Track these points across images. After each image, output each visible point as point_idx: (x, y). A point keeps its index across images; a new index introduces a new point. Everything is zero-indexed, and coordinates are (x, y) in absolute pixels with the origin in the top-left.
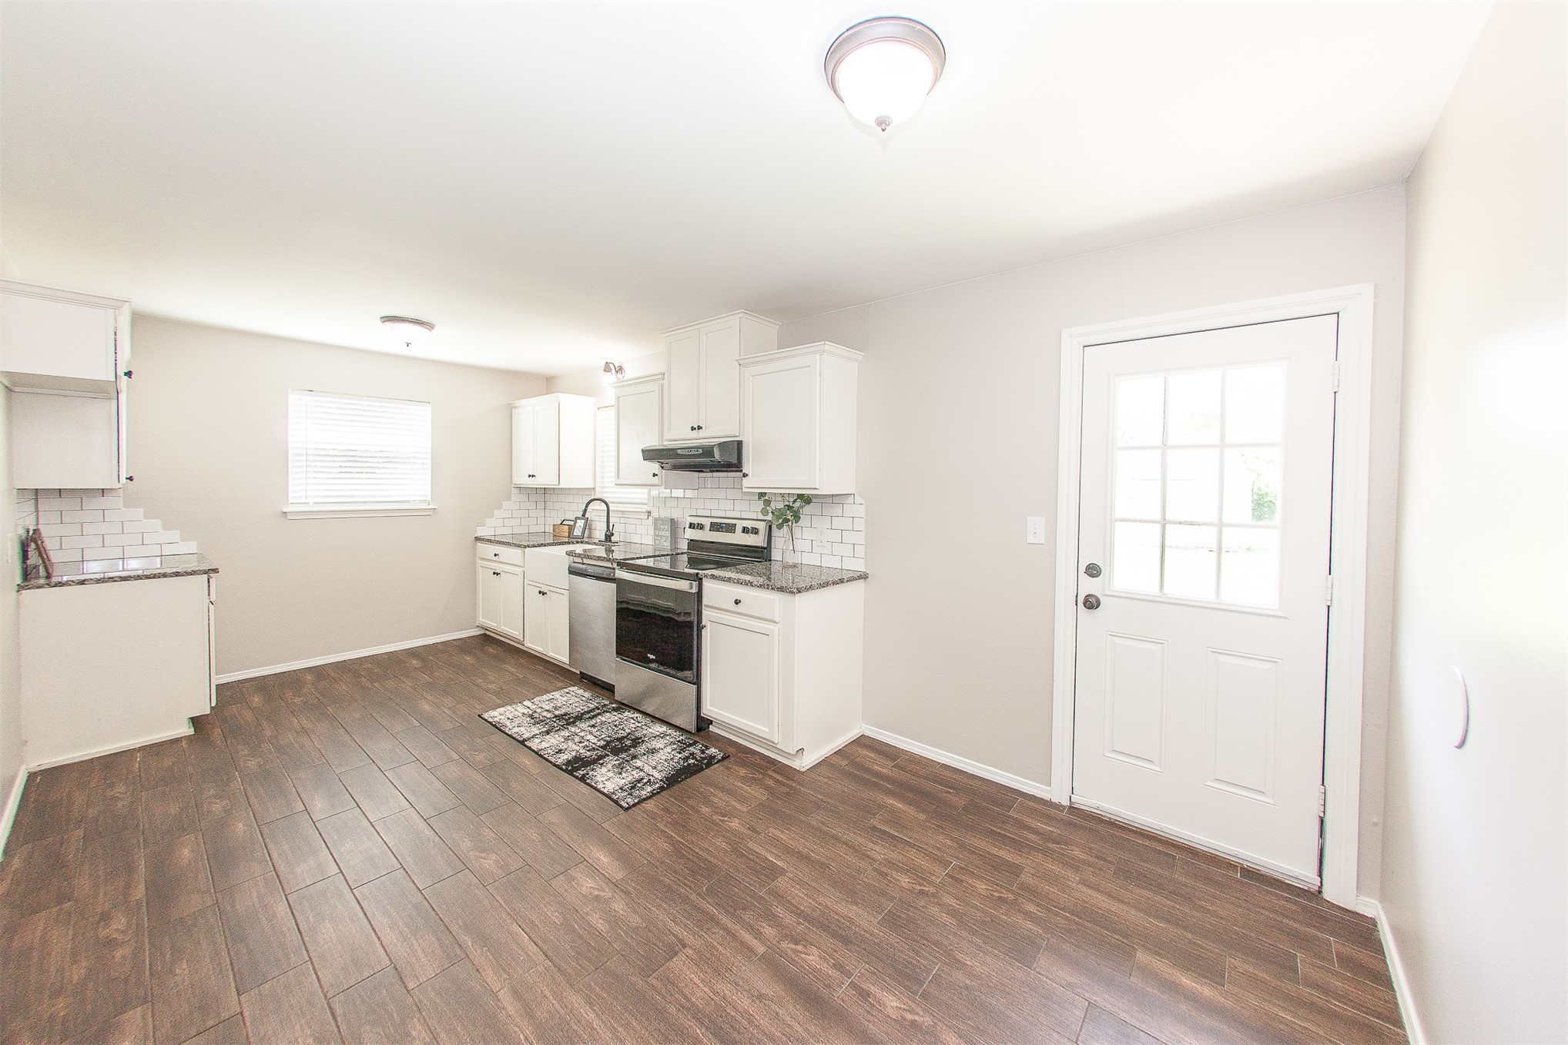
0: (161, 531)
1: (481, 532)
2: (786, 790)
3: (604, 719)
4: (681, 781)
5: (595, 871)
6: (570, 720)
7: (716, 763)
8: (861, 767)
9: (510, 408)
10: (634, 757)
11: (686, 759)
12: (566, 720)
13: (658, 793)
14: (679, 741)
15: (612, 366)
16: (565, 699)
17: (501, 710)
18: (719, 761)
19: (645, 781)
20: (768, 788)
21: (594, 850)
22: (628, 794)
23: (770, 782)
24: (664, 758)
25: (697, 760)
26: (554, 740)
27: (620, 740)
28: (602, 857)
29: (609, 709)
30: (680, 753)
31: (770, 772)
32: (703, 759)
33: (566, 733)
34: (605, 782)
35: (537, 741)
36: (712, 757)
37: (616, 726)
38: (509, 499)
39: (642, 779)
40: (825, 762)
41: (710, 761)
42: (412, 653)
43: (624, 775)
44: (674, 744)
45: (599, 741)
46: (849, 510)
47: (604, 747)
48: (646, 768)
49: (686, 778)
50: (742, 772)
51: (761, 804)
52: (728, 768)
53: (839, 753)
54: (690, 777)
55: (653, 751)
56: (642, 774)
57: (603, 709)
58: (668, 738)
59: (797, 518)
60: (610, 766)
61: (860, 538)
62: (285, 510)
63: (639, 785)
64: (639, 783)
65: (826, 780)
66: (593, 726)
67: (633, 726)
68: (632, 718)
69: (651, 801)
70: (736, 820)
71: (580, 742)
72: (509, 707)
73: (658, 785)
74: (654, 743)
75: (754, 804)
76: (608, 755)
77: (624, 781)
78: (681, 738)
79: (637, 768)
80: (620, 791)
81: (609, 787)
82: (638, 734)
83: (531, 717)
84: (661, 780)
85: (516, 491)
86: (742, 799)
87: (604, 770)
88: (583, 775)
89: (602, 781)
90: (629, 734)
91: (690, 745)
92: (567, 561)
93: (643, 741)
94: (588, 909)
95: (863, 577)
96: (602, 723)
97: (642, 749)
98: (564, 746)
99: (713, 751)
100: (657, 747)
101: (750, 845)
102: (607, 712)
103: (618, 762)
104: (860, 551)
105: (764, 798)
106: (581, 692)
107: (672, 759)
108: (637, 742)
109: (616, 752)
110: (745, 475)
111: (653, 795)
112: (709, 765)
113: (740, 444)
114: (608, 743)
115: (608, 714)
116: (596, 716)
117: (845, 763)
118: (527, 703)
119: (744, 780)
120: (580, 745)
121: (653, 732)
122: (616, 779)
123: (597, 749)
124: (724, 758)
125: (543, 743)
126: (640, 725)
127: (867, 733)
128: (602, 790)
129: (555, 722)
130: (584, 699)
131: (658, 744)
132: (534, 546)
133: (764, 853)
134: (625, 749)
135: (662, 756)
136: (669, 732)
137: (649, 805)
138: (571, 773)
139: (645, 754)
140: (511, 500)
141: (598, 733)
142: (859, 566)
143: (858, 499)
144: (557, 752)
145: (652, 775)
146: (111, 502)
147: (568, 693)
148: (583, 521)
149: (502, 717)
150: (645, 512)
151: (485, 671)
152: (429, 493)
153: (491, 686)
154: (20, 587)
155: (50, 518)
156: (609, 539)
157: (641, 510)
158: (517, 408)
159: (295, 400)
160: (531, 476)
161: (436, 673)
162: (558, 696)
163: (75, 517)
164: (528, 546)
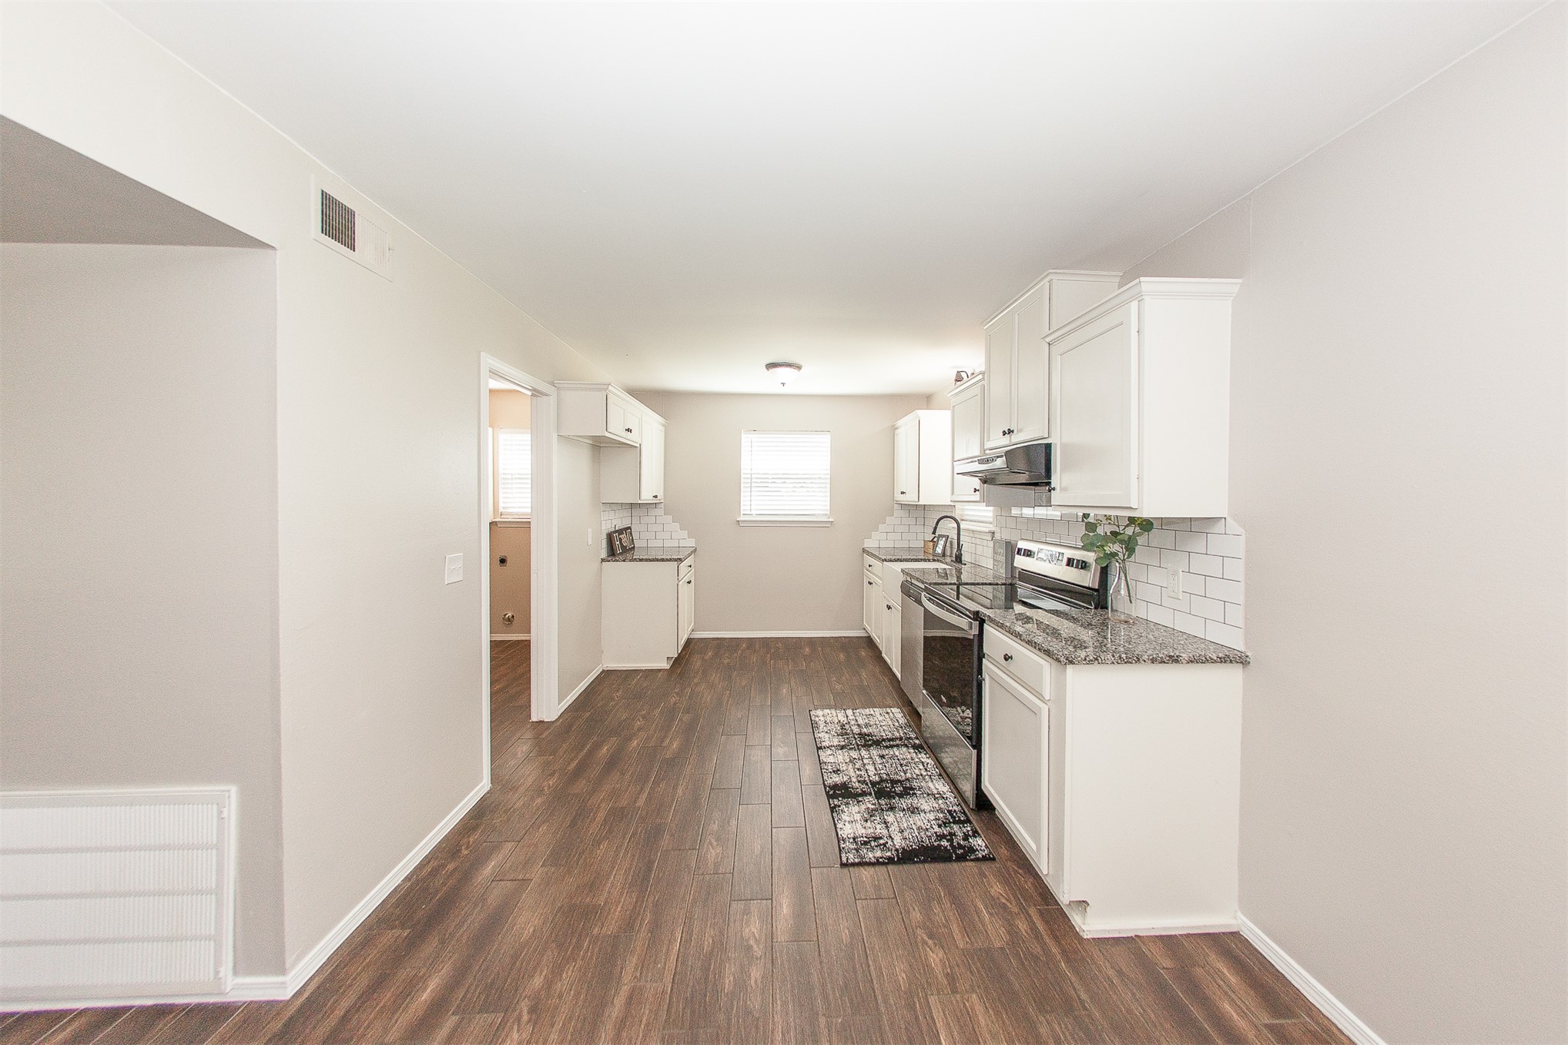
1: (869, 544)
2: (1037, 949)
3: (897, 753)
4: (917, 862)
5: (770, 917)
6: (868, 741)
7: (972, 860)
8: (1195, 989)
9: (894, 428)
10: (892, 809)
11: (941, 837)
12: (866, 741)
13: (883, 864)
14: (949, 811)
15: (964, 375)
16: (881, 718)
17: (827, 711)
18: (977, 860)
19: (881, 842)
20: (1013, 932)
21: (786, 893)
22: (855, 849)
23: (1022, 926)
24: (919, 823)
25: (952, 845)
26: (842, 757)
27: (894, 782)
28: (785, 906)
29: (910, 743)
30: (940, 826)
31: (1032, 911)
32: (960, 846)
33: (854, 754)
34: (847, 823)
35: (829, 752)
36: (972, 850)
37: (901, 765)
38: (893, 514)
39: (881, 838)
40: (1131, 943)
41: (965, 854)
42: (811, 641)
43: (869, 824)
44: (942, 812)
45: (875, 775)
46: (1216, 542)
47: (873, 784)
48: (894, 828)
49: (924, 861)
50: (997, 889)
51: (988, 951)
52: (982, 875)
53: (1169, 942)
54: (931, 862)
55: (914, 810)
56: (885, 832)
57: (903, 741)
58: (940, 802)
59: (1130, 550)
60: (863, 807)
61: (1238, 593)
62: (738, 520)
63: (873, 844)
64: (875, 841)
65: (1111, 973)
66: (882, 757)
67: (917, 772)
68: (923, 763)
69: (871, 869)
70: (941, 954)
71: (858, 769)
72: (833, 711)
73: (889, 854)
74: (922, 801)
75: (979, 945)
76: (870, 794)
77: (863, 831)
78: (955, 808)
79: (885, 823)
80: (851, 840)
81: (846, 830)
82: (915, 784)
83: (843, 726)
84: (897, 850)
85: (896, 507)
86: (969, 927)
87: (856, 808)
88: (835, 805)
89: (845, 821)
90: (907, 779)
91: (959, 822)
92: (902, 578)
93: (915, 794)
94: (733, 956)
95: (1243, 661)
96: (893, 757)
97: (904, 803)
98: (843, 767)
99: (978, 842)
100: (922, 807)
101: (932, 999)
102: (906, 746)
103: (873, 807)
104: (1236, 615)
105: (997, 944)
106: (899, 716)
107: (927, 829)
108: (908, 791)
109: (880, 794)
110: (1054, 489)
111: (878, 863)
112: (961, 858)
113: (1048, 447)
114: (882, 780)
115: (905, 749)
116: (892, 746)
117: (1167, 963)
118: (849, 712)
119: (993, 903)
120: (857, 772)
121: (932, 787)
122: (858, 825)
123: (867, 784)
124: (984, 859)
125: (831, 757)
126: (924, 773)
127: (1246, 934)
128: (838, 830)
129: (856, 739)
130: (897, 724)
131: (925, 804)
132: (891, 561)
133: (940, 1024)
134: (889, 795)
135: (919, 820)
136: (948, 795)
137: (866, 873)
138: (829, 797)
139: (904, 810)
140: (893, 516)
141: (880, 766)
142: (1235, 641)
143: (1233, 526)
144: (834, 771)
145: (892, 839)
146: (660, 511)
147: (887, 713)
148: (944, 539)
149: (822, 719)
150: (990, 532)
151: (845, 671)
152: (829, 508)
153: (838, 687)
154: (603, 560)
155: (635, 520)
156: (959, 559)
157: (987, 530)
158: (897, 429)
159: (746, 438)
160: (903, 493)
161: (812, 664)
162: (878, 714)
163: (645, 520)
164: (886, 561)
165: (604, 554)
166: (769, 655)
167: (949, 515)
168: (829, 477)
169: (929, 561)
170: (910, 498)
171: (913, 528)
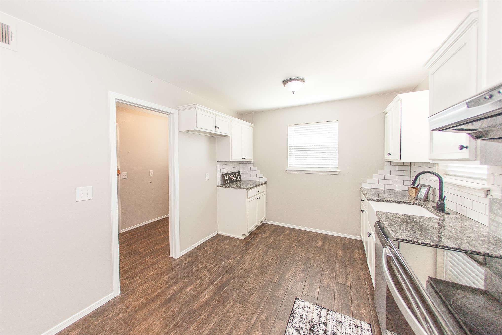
0: (260, 174)
1: (364, 185)
9: (384, 113)
17: (307, 305)
38: (383, 168)
62: (286, 169)
72: (311, 307)
85: (386, 163)
118: (324, 312)
140: (384, 169)
146: (252, 165)
147: (357, 326)
148: (426, 189)
149: (301, 311)
150: (482, 189)
151: (337, 267)
152: (337, 164)
153: (327, 281)
154: (218, 186)
155: (243, 169)
156: (441, 208)
157: (479, 187)
158: (386, 114)
159: (290, 129)
160: (389, 154)
161: (318, 255)
162: (347, 324)
163: (246, 169)
164: (370, 200)
165: (219, 183)
166: (296, 242)
167: (431, 170)
168: (337, 146)
169: (410, 203)
170: (395, 158)
171: (400, 178)
